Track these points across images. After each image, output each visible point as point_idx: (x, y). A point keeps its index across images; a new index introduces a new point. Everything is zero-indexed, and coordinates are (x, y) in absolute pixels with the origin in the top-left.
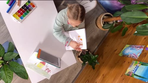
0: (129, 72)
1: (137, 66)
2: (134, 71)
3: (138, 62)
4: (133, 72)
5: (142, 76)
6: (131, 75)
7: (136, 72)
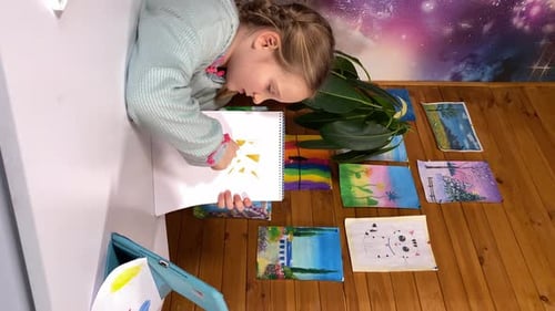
0: (267, 269)
1: (282, 242)
2: (282, 258)
3: (279, 229)
4: (281, 262)
5: (318, 268)
6: (280, 273)
7: (292, 261)
